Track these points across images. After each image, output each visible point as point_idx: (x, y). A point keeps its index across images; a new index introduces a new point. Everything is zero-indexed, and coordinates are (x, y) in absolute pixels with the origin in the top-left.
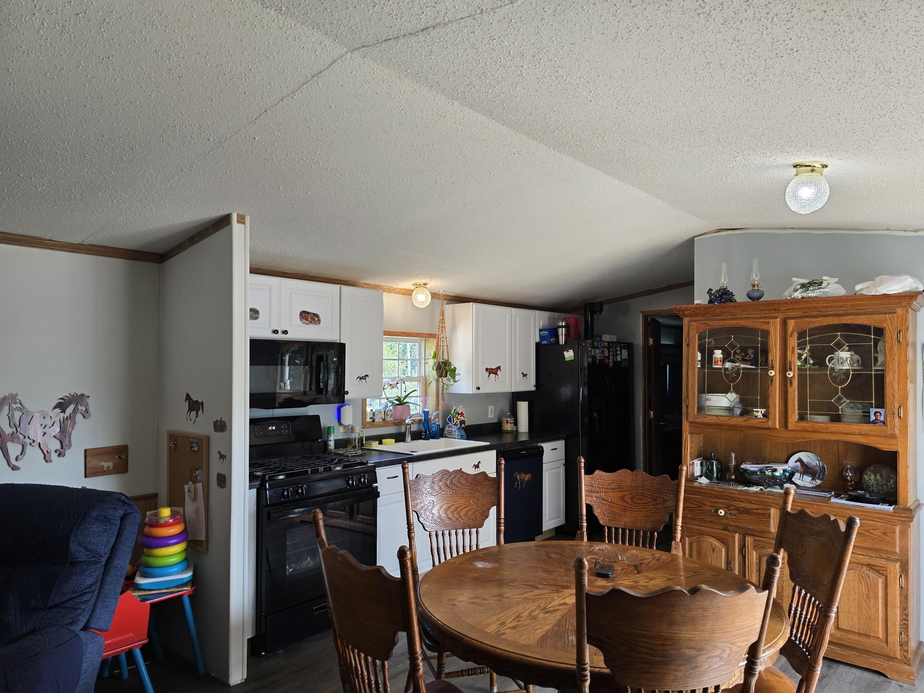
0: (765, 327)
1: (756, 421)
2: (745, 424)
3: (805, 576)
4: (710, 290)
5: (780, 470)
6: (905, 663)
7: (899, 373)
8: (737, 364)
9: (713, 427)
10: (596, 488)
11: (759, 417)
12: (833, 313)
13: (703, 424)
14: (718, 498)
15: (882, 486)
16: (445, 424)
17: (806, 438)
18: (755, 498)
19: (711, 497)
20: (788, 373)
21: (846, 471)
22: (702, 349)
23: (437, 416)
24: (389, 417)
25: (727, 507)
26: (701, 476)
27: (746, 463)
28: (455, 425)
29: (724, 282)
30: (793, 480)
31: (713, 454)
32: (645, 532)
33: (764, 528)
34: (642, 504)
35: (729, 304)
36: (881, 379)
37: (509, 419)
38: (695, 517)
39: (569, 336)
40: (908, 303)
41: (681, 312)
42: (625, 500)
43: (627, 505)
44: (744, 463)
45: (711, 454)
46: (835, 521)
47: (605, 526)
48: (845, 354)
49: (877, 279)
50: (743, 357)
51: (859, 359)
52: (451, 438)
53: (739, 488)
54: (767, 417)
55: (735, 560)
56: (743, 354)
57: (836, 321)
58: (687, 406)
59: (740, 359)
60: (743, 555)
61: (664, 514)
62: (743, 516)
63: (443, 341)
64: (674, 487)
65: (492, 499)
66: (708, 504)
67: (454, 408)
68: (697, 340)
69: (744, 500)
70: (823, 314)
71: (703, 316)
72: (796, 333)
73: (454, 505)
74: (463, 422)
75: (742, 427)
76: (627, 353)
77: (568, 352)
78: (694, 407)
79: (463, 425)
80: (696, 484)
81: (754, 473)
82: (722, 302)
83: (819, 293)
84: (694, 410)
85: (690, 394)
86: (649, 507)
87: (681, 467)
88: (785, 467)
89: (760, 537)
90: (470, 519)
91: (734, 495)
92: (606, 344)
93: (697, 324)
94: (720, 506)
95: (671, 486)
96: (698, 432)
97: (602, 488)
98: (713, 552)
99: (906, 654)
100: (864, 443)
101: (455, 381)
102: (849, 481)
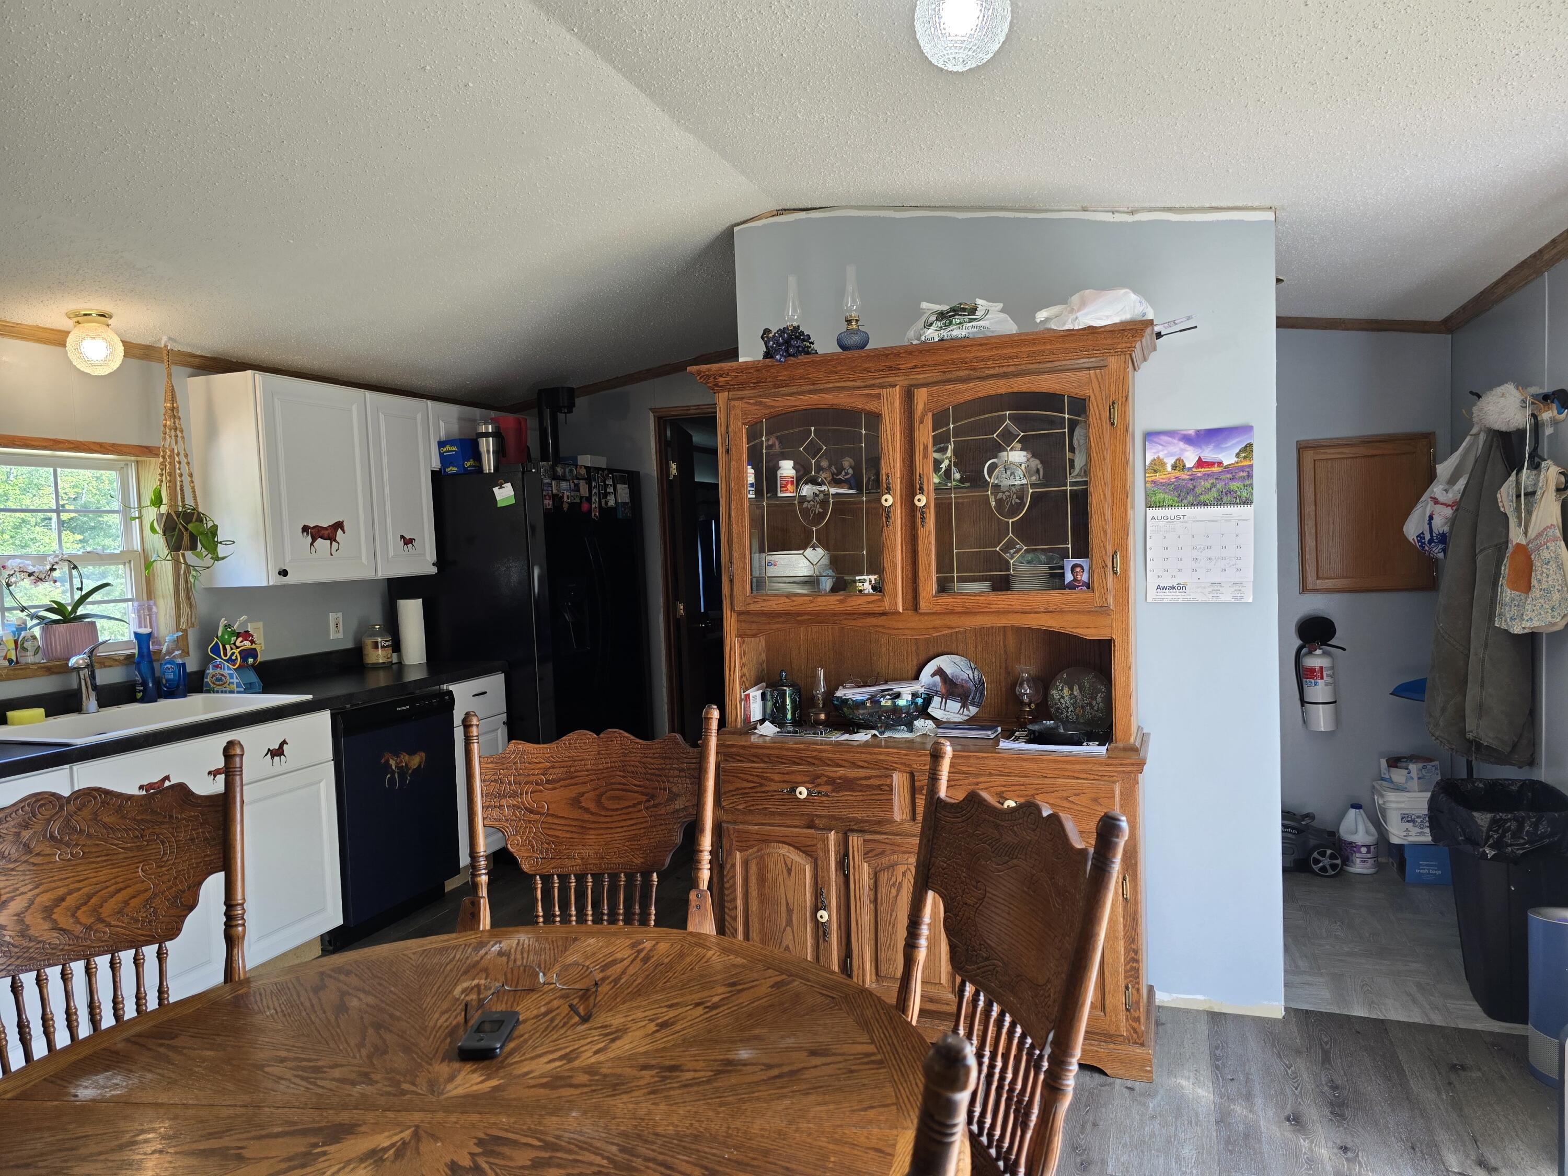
0: (872, 406)
1: (862, 600)
2: (840, 608)
3: (987, 959)
4: (767, 331)
5: (906, 693)
6: (1135, 1043)
7: (1113, 487)
8: (824, 488)
9: (781, 619)
10: (510, 784)
11: (866, 592)
12: (997, 371)
13: (762, 614)
14: (795, 763)
15: (1083, 707)
16: (206, 660)
17: (953, 628)
18: (864, 757)
19: (782, 763)
20: (917, 497)
21: (1021, 685)
22: (755, 459)
23: (183, 642)
24: (29, 653)
25: (813, 781)
26: (762, 721)
27: (844, 687)
28: (230, 660)
29: (792, 317)
30: (929, 710)
31: (784, 674)
32: (630, 878)
33: (882, 814)
34: (622, 809)
35: (803, 358)
36: (1081, 499)
37: (379, 640)
38: (752, 808)
39: (504, 455)
40: (1129, 345)
41: (712, 379)
42: (583, 804)
43: (587, 817)
44: (841, 688)
45: (781, 674)
46: (1054, 818)
47: (535, 875)
48: (1017, 456)
49: (1075, 299)
50: (833, 474)
51: (1040, 466)
52: (222, 692)
53: (833, 739)
54: (880, 591)
55: (829, 885)
56: (833, 468)
57: (1002, 387)
58: (731, 581)
59: (829, 479)
60: (844, 874)
61: (671, 827)
62: (841, 794)
63: (179, 463)
64: (694, 761)
65: (206, 856)
66: (777, 777)
67: (223, 622)
68: (745, 440)
69: (843, 763)
70: (978, 374)
71: (754, 388)
72: (930, 415)
73: (79, 889)
74: (253, 653)
75: (835, 615)
76: (627, 491)
77: (501, 487)
78: (744, 581)
79: (251, 661)
80: (754, 739)
81: (860, 704)
82: (790, 355)
83: (970, 330)
84: (744, 588)
85: (736, 555)
86: (639, 815)
87: (707, 713)
88: (917, 687)
89: (876, 833)
90: (137, 921)
91: (824, 755)
92: (583, 471)
93: (744, 405)
94: (799, 778)
95: (685, 760)
96: (754, 632)
97: (526, 783)
98: (789, 874)
99: (1135, 1025)
100: (1055, 627)
101: (218, 559)
102: (1026, 704)
